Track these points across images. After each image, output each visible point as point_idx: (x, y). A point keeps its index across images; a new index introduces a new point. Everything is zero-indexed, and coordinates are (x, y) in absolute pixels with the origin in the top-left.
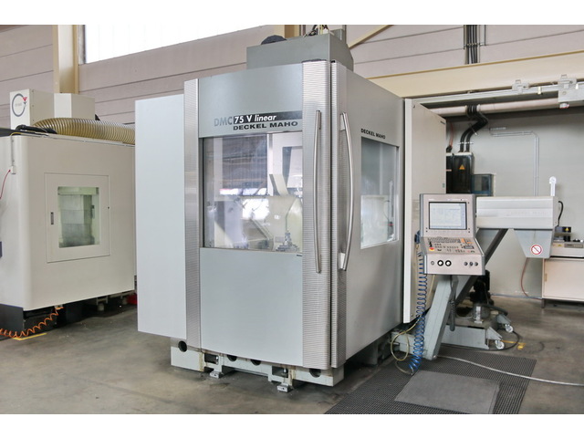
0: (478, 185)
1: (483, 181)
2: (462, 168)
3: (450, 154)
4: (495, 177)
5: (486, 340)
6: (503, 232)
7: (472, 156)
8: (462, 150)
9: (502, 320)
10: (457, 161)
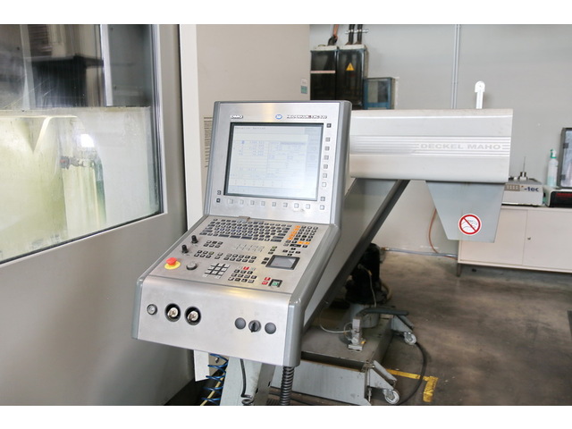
0: (373, 93)
1: (379, 89)
2: (350, 68)
3: (332, 48)
4: (397, 83)
5: (367, 388)
6: (402, 184)
7: (365, 50)
8: (351, 42)
9: (399, 326)
10: (344, 59)
